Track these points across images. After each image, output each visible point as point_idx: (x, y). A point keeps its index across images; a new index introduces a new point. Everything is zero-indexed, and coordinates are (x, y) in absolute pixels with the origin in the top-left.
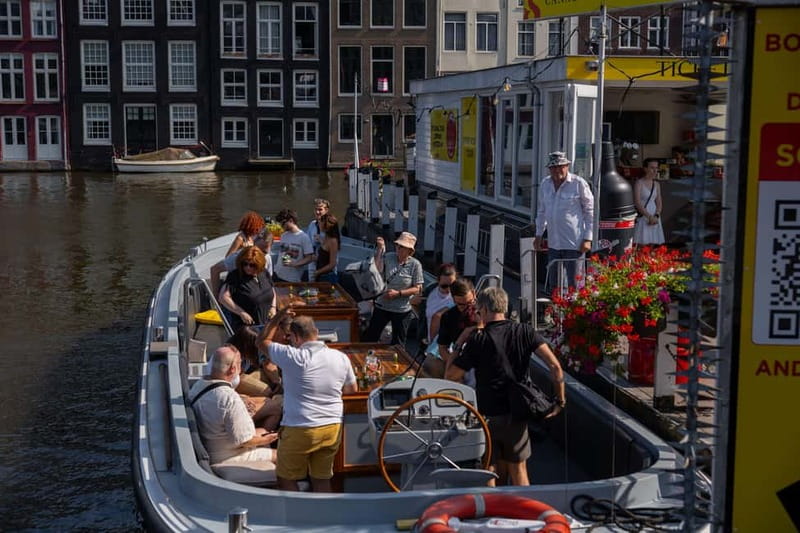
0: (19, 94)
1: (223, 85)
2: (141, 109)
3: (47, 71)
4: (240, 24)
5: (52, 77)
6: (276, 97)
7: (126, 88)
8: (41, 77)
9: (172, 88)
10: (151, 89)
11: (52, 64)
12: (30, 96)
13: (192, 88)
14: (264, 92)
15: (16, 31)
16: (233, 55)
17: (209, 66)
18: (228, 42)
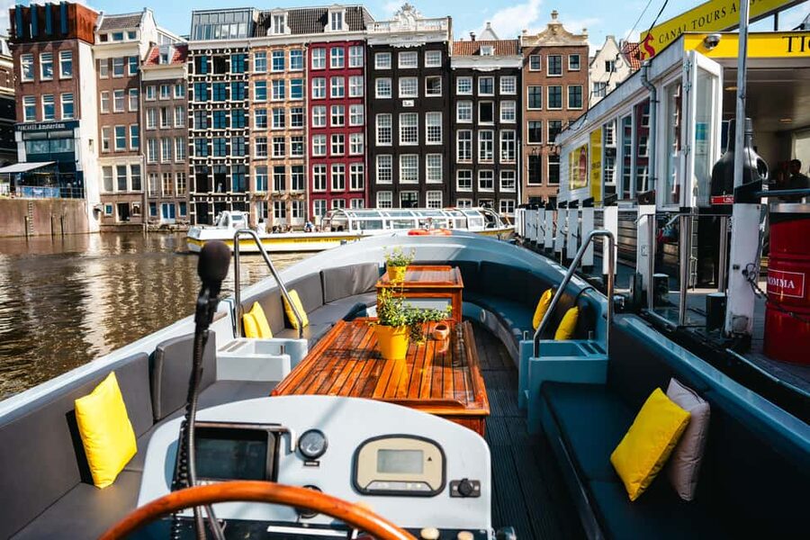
0: (342, 187)
1: (458, 179)
2: (410, 194)
3: (357, 173)
4: (468, 144)
5: (360, 176)
6: (490, 186)
7: (401, 181)
8: (354, 176)
9: (428, 181)
10: (416, 182)
11: (360, 169)
12: (348, 188)
13: (440, 181)
14: (482, 183)
15: (341, 151)
16: (464, 162)
17: (450, 168)
18: (461, 153)
